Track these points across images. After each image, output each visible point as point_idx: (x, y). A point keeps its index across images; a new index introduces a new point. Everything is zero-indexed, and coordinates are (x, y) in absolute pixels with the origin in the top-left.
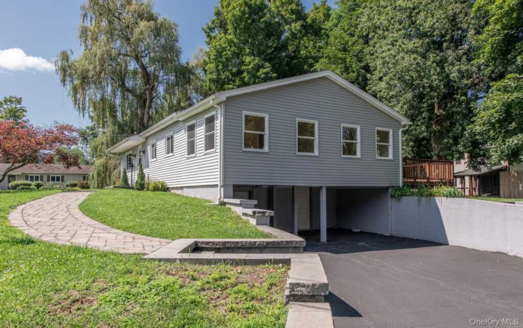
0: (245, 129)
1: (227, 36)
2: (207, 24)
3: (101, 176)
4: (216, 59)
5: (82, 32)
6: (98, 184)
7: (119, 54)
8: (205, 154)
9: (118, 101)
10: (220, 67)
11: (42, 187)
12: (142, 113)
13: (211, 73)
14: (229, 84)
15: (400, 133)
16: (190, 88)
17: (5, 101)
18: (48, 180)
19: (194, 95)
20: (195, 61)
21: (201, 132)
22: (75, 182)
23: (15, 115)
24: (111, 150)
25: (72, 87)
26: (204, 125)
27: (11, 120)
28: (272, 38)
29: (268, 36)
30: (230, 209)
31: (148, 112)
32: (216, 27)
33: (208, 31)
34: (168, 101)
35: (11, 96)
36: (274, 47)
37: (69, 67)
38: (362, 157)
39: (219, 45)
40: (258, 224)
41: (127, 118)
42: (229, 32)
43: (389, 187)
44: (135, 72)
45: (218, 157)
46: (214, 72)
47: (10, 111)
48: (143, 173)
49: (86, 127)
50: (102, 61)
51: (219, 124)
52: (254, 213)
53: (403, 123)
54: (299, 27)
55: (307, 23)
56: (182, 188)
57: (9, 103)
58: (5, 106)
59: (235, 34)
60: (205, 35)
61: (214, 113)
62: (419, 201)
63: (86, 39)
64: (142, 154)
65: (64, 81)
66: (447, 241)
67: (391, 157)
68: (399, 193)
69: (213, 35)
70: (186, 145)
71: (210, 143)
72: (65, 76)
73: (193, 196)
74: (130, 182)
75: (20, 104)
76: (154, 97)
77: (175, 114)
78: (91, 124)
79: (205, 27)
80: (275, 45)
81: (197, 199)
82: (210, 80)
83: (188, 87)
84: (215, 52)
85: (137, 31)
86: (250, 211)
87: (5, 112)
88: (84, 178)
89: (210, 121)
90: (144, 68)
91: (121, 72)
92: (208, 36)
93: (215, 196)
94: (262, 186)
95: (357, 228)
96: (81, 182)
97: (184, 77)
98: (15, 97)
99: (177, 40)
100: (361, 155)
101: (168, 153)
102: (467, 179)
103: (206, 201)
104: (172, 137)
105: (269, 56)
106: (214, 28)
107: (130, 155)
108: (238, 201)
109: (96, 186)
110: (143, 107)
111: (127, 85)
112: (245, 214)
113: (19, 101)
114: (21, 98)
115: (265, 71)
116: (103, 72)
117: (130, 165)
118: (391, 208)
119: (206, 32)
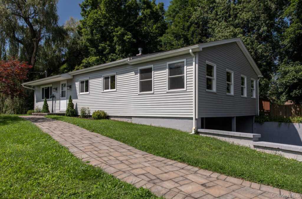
0: (207, 75)
2: (83, 2)
4: (91, 26)
8: (168, 93)
10: (94, 32)
13: (86, 35)
15: (258, 82)
21: (161, 74)
26: (167, 69)
32: (89, 5)
36: (134, 23)
38: (247, 97)
43: (254, 116)
46: (89, 34)
51: (191, 69)
53: (259, 76)
54: (150, 13)
55: (153, 10)
59: (106, 11)
60: (81, 9)
64: (66, 88)
67: (255, 97)
70: (138, 84)
79: (81, 4)
84: (91, 21)
90: (31, 26)
92: (83, 10)
100: (247, 95)
101: (106, 89)
104: (114, 77)
105: (130, 28)
106: (87, 6)
115: (128, 37)
119: (82, 7)
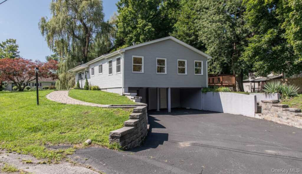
0: (134, 63)
1: (128, 9)
2: (118, 2)
3: (62, 83)
4: (123, 21)
5: (52, 6)
6: (61, 87)
7: (72, 18)
8: (117, 74)
9: (71, 43)
10: (125, 25)
11: (30, 89)
12: (84, 49)
13: (120, 28)
14: (129, 34)
15: (207, 63)
16: (109, 35)
17: (7, 42)
18: (33, 86)
19: (111, 38)
20: (112, 20)
21: (114, 64)
22: (47, 86)
23: (13, 49)
24: (71, 70)
25: (47, 36)
26: (116, 61)
27: (11, 52)
28: (152, 10)
29: (150, 9)
30: (127, 97)
31: (87, 49)
32: (123, 3)
33: (119, 5)
34: (98, 42)
35: (10, 39)
37: (45, 25)
38: (188, 74)
39: (125, 14)
40: (136, 102)
41: (76, 52)
42: (130, 7)
43: (201, 88)
44: (80, 27)
45: (122, 75)
46: (122, 27)
47: (10, 47)
48: (87, 82)
49: (51, 55)
50: (63, 23)
51: (122, 61)
52: (134, 98)
53: (208, 58)
54: (167, 4)
55: (170, 2)
56: (106, 89)
57: (9, 43)
58: (7, 45)
59: (133, 8)
61: (120, 56)
62: (213, 94)
63: (54, 10)
64: (87, 73)
65: (43, 33)
66: (223, 111)
67: (202, 74)
68: (206, 90)
69: (121, 7)
70: (108, 70)
71: (118, 69)
72: (43, 30)
73: (111, 92)
74: (80, 86)
75: (15, 43)
76: (90, 40)
77: (103, 56)
78: (53, 54)
80: (154, 14)
81: (113, 93)
82: (120, 32)
83: (108, 34)
84: (122, 18)
85: (81, 6)
86: (133, 97)
87: (7, 48)
88: (52, 84)
89: (119, 60)
90: (84, 25)
91: (73, 28)
92: (119, 8)
93: (121, 92)
94: (143, 87)
95: (189, 107)
96: (51, 86)
97: (106, 29)
98: (13, 40)
99: (102, 10)
100: (187, 73)
101: (100, 73)
102: (261, 82)
103: (117, 94)
104: (102, 65)
105: (151, 20)
106: (122, 4)
107: (80, 73)
108: (129, 94)
109: (60, 88)
110: (84, 46)
111: (75, 33)
112: (132, 99)
113: (14, 42)
114: (16, 40)
115: (148, 27)
116: (64, 28)
117: (80, 78)
118: (203, 97)
119: (118, 6)
